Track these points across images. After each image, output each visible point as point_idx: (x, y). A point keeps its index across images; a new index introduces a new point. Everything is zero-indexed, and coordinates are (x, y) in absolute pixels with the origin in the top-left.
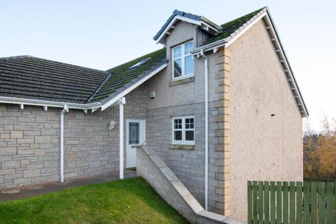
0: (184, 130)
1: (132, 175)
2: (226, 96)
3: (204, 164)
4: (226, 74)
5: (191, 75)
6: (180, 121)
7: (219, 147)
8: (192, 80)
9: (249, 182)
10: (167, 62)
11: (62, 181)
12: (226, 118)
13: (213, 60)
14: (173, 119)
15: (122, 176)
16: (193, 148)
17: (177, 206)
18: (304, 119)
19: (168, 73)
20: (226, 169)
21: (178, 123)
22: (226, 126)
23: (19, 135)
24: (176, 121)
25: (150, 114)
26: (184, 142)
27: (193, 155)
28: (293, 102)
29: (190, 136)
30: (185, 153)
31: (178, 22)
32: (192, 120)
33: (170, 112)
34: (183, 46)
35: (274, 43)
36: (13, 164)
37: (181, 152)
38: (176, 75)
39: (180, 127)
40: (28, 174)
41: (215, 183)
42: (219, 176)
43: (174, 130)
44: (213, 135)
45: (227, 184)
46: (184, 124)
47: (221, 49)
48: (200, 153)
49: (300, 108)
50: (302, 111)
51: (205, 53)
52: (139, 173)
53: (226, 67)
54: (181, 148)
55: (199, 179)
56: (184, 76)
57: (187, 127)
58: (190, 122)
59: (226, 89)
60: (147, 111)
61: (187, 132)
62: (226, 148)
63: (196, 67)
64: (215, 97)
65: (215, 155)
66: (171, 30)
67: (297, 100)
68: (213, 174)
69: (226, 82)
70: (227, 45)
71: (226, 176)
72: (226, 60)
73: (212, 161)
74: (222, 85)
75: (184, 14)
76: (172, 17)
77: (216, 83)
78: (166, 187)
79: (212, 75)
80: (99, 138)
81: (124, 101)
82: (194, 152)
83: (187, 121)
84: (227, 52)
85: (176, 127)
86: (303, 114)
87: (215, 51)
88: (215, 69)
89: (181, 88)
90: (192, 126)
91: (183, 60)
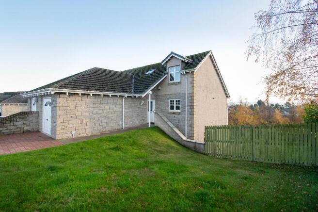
0: (175, 105)
1: (153, 126)
2: (195, 91)
3: (185, 121)
4: (195, 82)
5: (178, 81)
6: (173, 101)
7: (191, 113)
8: (179, 83)
9: (205, 127)
10: (167, 74)
11: (123, 128)
12: (195, 101)
13: (189, 76)
14: (170, 100)
15: (150, 126)
16: (179, 114)
17: (175, 137)
18: (228, 99)
19: (167, 79)
20: (195, 122)
21: (172, 102)
22: (195, 104)
23: (107, 108)
24: (171, 101)
25: (158, 97)
26: (175, 110)
27: (180, 116)
28: (223, 91)
29: (178, 108)
30: (176, 116)
31: (173, 57)
32: (179, 101)
33: (168, 97)
34: (175, 68)
35: (214, 65)
36: (106, 120)
37: (174, 115)
38: (171, 80)
39: (173, 104)
40: (111, 125)
41: (190, 128)
42: (191, 125)
43: (170, 105)
44: (189, 108)
45: (195, 129)
46: (175, 102)
47: (193, 72)
48: (183, 115)
49: (226, 94)
50: (227, 95)
51: (186, 73)
52: (155, 125)
53: (195, 79)
54: (174, 113)
55: (183, 127)
56: (175, 81)
57: (177, 104)
58: (178, 102)
59: (195, 88)
60: (156, 96)
61: (176, 106)
62: (195, 113)
63: (181, 77)
64: (190, 92)
65: (190, 116)
66: (169, 60)
67: (225, 90)
68: (189, 125)
69: (195, 85)
70: (195, 71)
71: (195, 125)
72: (195, 76)
73: (189, 119)
74: (193, 87)
75: (176, 54)
76: (170, 55)
77: (190, 86)
78: (170, 130)
79: (189, 82)
80: (137, 109)
81: (151, 93)
82: (180, 115)
83: (177, 101)
84: (195, 73)
85: (171, 104)
86: (227, 97)
87: (190, 72)
88: (190, 80)
89: (174, 86)
90: (179, 104)
91: (175, 74)
